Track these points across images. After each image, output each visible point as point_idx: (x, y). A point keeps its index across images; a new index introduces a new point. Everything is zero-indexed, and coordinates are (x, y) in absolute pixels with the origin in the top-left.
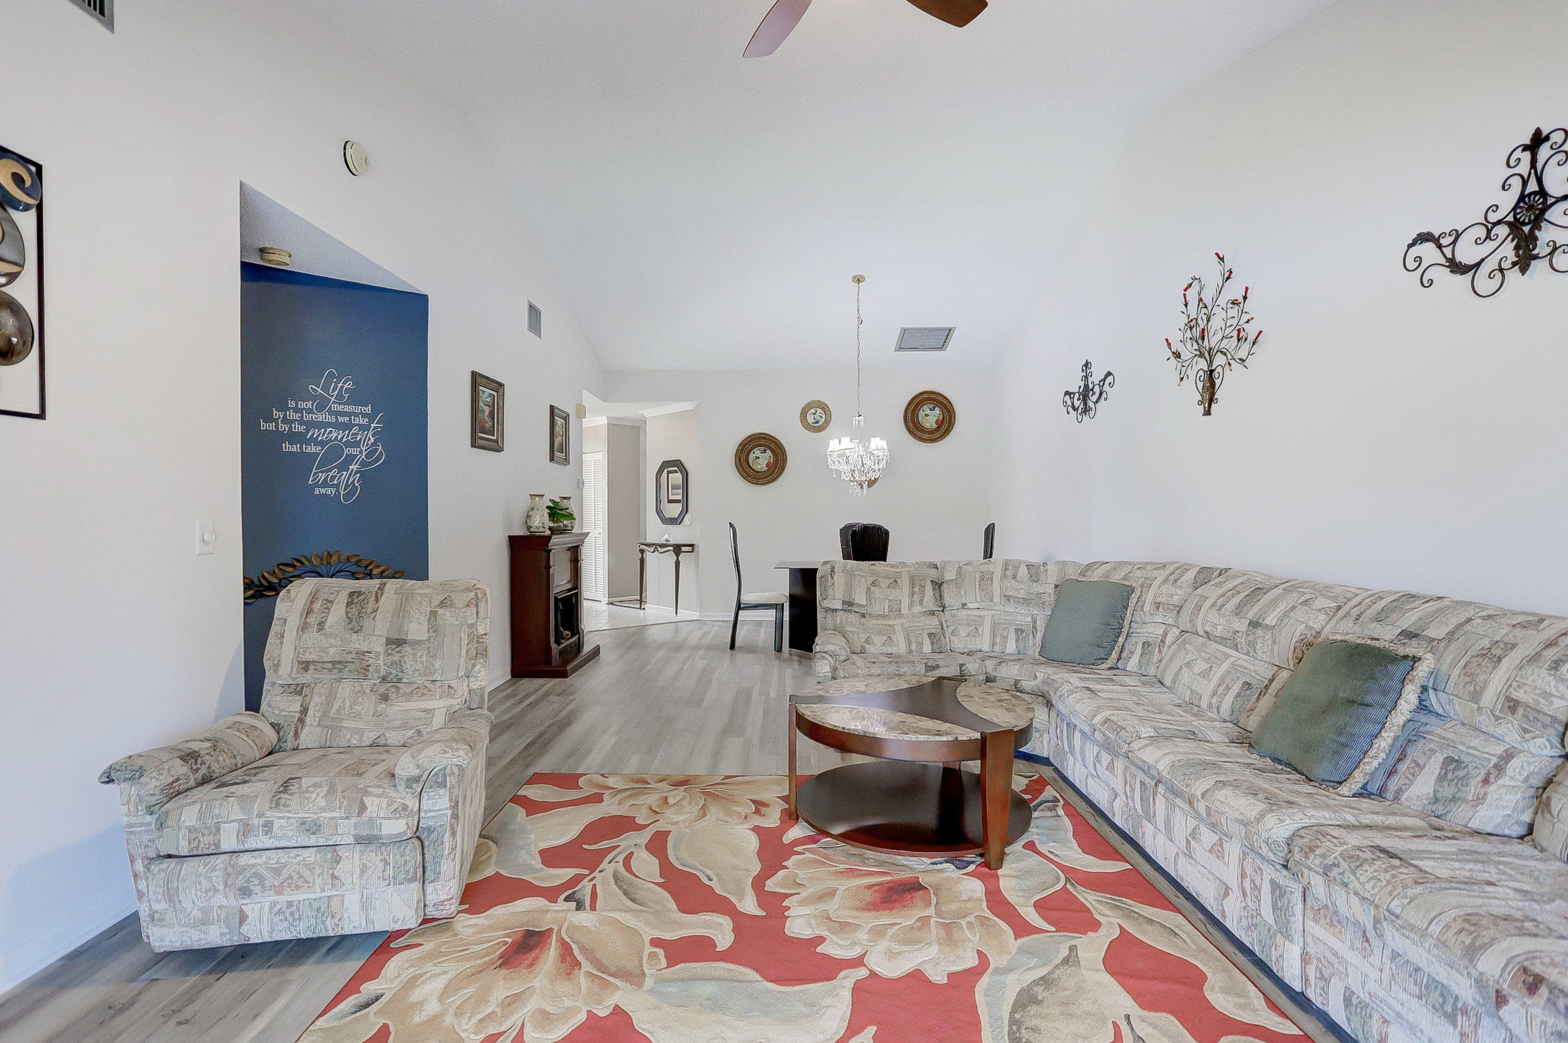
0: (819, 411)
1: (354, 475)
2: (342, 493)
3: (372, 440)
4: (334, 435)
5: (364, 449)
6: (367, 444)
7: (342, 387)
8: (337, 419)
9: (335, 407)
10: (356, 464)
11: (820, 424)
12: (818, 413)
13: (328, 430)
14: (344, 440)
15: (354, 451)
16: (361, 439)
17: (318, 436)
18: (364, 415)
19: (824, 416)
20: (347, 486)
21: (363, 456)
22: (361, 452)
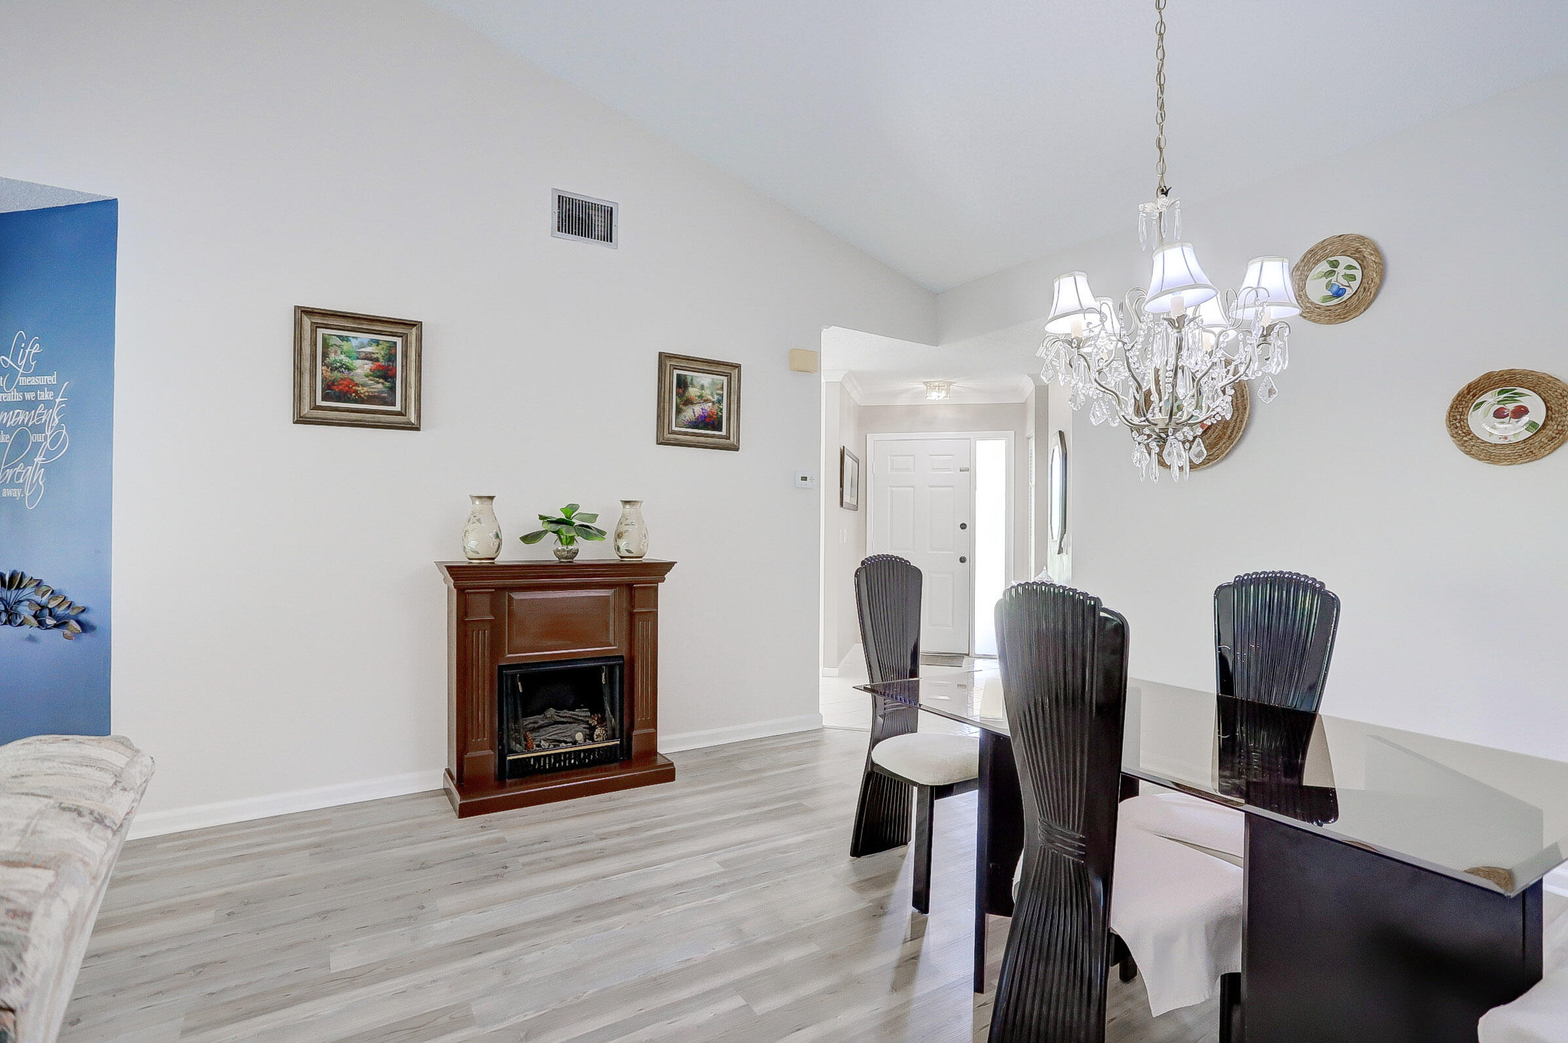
0: (1344, 261)
1: (39, 469)
2: (27, 495)
3: (57, 421)
4: (21, 418)
5: (48, 434)
6: (52, 427)
7: (30, 352)
8: (24, 396)
9: (23, 381)
10: (40, 455)
11: (1346, 297)
12: (1341, 270)
13: (16, 412)
14: (30, 424)
15: (38, 438)
16: (46, 420)
17: (7, 421)
18: (50, 387)
19: (1358, 273)
20: (32, 485)
21: (48, 444)
22: (46, 439)
